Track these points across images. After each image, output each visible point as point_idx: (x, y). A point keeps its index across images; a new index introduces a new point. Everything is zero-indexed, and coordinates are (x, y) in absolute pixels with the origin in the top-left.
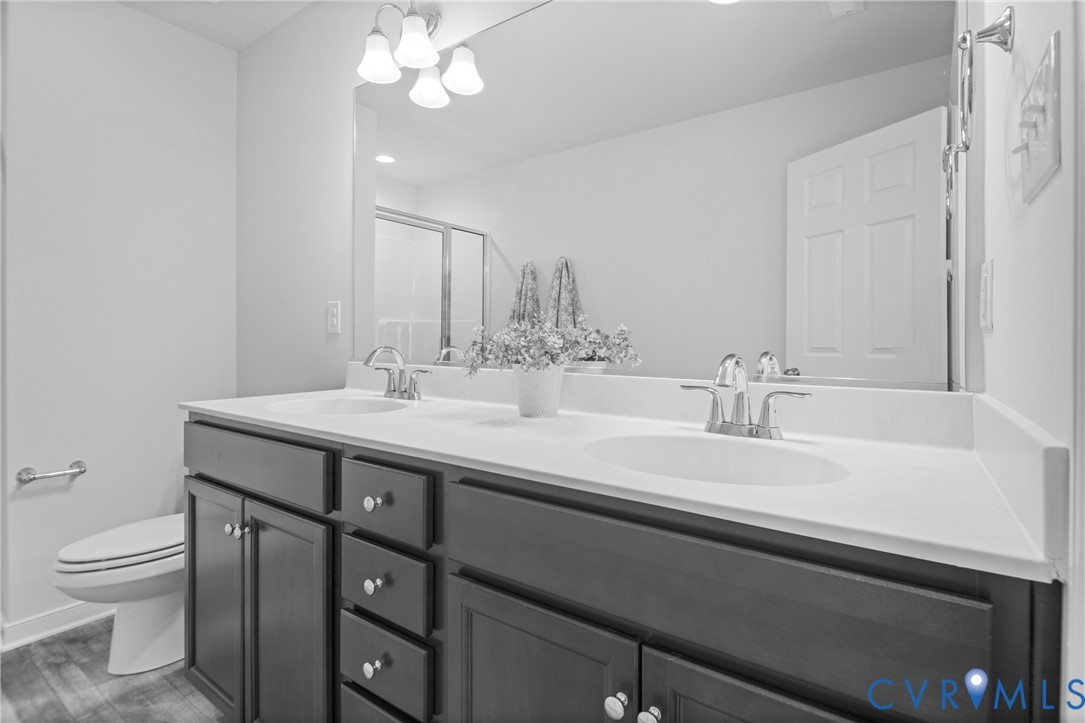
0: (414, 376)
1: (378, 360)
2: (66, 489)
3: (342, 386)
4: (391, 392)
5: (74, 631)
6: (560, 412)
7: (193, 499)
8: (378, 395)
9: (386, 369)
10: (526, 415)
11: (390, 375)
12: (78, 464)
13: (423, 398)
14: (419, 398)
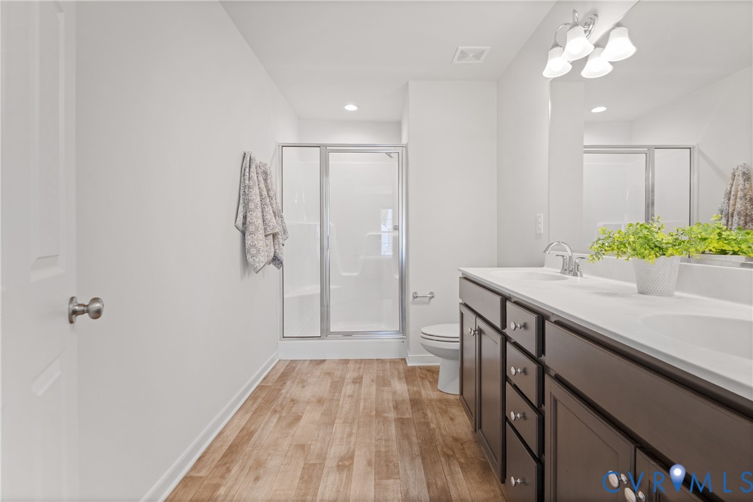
0: (577, 261)
1: (552, 250)
2: (428, 303)
3: (543, 266)
4: (564, 271)
5: (430, 367)
6: (676, 293)
7: (462, 314)
8: (557, 271)
9: (563, 256)
10: (641, 293)
11: (564, 260)
12: (432, 293)
13: (584, 275)
14: (581, 276)
